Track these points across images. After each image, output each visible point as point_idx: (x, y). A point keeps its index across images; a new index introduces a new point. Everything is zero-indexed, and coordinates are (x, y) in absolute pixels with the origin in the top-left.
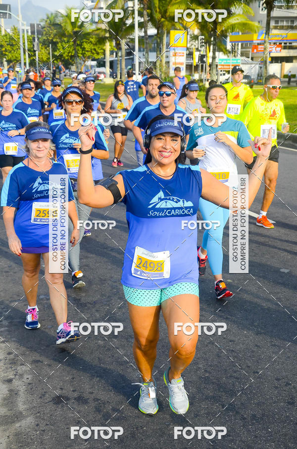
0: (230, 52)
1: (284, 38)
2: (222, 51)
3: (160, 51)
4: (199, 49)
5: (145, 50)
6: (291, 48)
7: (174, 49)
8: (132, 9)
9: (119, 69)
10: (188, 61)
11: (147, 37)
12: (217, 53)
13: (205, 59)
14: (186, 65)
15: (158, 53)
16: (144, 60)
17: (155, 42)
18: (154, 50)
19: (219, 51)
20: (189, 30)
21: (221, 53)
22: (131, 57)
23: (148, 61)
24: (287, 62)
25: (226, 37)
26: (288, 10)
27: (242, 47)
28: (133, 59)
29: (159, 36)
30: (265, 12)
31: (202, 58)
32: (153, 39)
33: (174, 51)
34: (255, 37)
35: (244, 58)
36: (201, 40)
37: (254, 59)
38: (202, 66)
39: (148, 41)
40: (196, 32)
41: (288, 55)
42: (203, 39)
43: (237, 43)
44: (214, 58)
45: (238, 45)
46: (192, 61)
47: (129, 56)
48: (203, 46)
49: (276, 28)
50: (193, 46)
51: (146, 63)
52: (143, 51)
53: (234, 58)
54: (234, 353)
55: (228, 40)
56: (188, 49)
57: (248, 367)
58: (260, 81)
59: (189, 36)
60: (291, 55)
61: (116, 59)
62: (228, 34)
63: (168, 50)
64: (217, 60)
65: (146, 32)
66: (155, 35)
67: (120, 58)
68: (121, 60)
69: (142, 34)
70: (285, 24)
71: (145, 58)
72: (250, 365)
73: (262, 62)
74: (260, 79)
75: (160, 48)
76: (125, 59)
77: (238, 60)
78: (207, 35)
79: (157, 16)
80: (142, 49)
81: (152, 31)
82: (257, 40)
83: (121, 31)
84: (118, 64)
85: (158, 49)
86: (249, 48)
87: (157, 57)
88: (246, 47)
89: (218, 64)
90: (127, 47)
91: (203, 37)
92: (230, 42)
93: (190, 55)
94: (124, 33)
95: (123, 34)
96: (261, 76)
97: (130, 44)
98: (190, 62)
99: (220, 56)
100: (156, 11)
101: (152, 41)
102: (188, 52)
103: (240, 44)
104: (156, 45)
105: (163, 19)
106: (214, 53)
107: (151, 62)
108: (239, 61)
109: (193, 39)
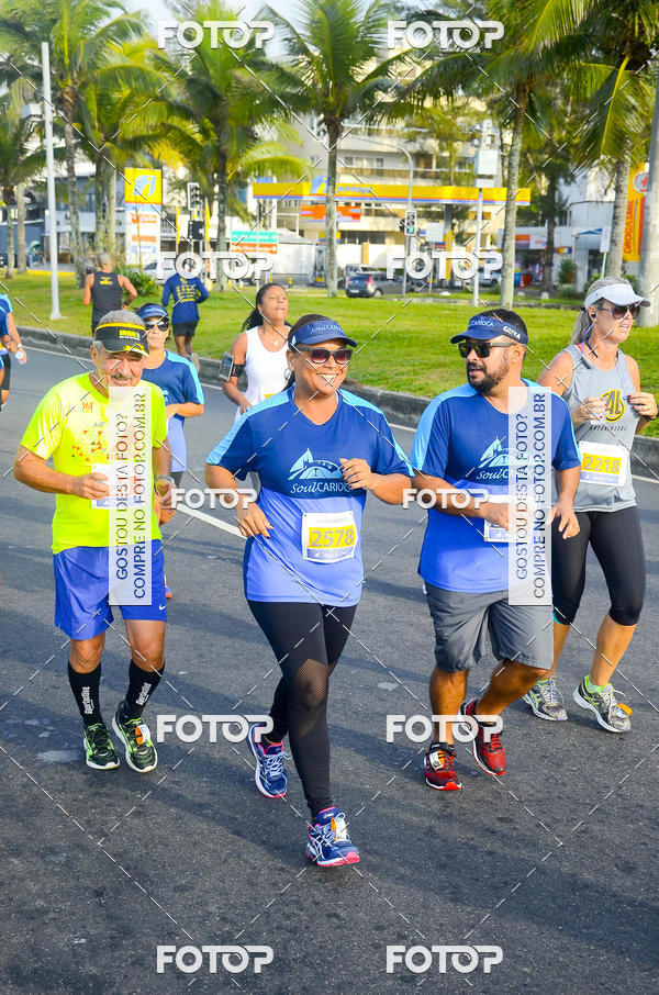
0: (254, 218)
1: (367, 194)
2: (238, 214)
3: (104, 211)
4: (189, 208)
5: (71, 207)
6: (379, 214)
7: (136, 209)
8: (39, 120)
9: (12, 246)
10: (165, 234)
11: (75, 179)
12: (227, 219)
13: (201, 231)
14: (162, 242)
15: (100, 214)
16: (69, 228)
17: (93, 190)
18: (88, 208)
19: (232, 216)
20: (165, 168)
21: (236, 219)
22: (39, 221)
23: (77, 232)
24: (373, 242)
25: (245, 185)
26: (371, 139)
27: (280, 209)
28: (42, 226)
29: (100, 178)
30: (326, 139)
31: (195, 228)
32: (87, 184)
33: (134, 212)
34: (306, 189)
35: (284, 231)
36: (192, 190)
37: (306, 233)
38: (197, 245)
39: (75, 190)
40: (182, 172)
41: (375, 229)
42: (197, 189)
43: (268, 200)
44: (221, 230)
45: (271, 203)
46: (174, 234)
47: (34, 219)
48: (197, 202)
49: (347, 171)
50: (175, 203)
51: (73, 234)
52: (67, 208)
53: (263, 230)
54: (284, 875)
55: (250, 191)
56: (164, 208)
57: (317, 904)
58: (319, 280)
59: (165, 181)
60: (381, 229)
61: (5, 224)
62: (249, 180)
63: (122, 209)
64: (228, 234)
65: (71, 169)
66: (92, 176)
67: (14, 223)
68: (16, 226)
69: (65, 173)
70: (365, 164)
71: (71, 224)
72: (319, 898)
73: (322, 240)
74: (320, 276)
75: (104, 205)
76: (26, 225)
77: (272, 234)
78: (204, 180)
79: (96, 136)
80: (62, 206)
81: (85, 167)
82: (311, 195)
83: (15, 164)
84: (9, 235)
85: (100, 207)
86: (295, 211)
87: (98, 223)
88: (288, 208)
89: (231, 242)
90: (28, 200)
91: (197, 185)
92: (254, 197)
93: (170, 220)
94: (21, 170)
95: (18, 171)
96: (322, 269)
97: (36, 194)
98: (169, 235)
99: (234, 224)
100: (93, 127)
101: (85, 188)
102: (164, 215)
103: (275, 201)
104: (93, 196)
105: (107, 144)
106: (221, 219)
107: (83, 234)
108: (274, 237)
109: (175, 189)
